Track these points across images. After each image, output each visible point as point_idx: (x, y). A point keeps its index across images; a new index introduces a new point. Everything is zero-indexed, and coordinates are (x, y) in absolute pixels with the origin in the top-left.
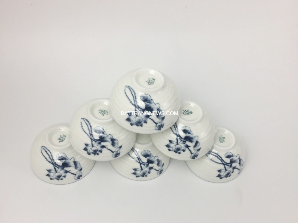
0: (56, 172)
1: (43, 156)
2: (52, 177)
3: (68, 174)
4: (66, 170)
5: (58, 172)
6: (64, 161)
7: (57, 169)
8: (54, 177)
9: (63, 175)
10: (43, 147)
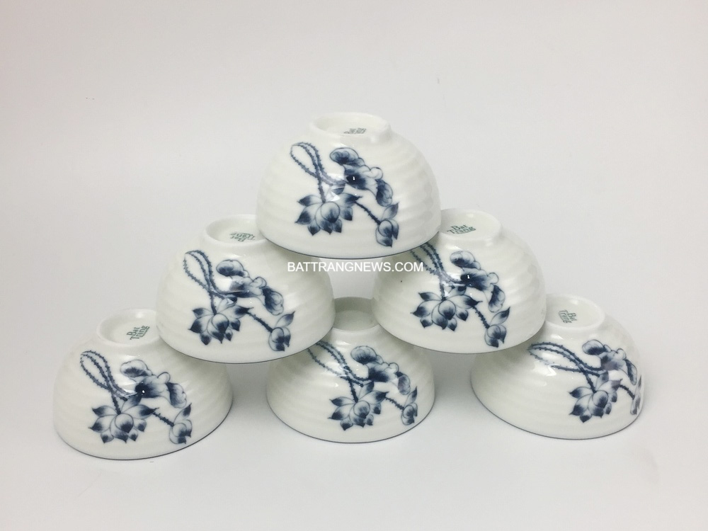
0: (119, 412)
1: (85, 373)
2: (107, 433)
3: (151, 420)
4: (144, 406)
5: (123, 411)
6: (139, 379)
7: (120, 402)
8: (115, 430)
9: (137, 422)
10: (86, 354)
